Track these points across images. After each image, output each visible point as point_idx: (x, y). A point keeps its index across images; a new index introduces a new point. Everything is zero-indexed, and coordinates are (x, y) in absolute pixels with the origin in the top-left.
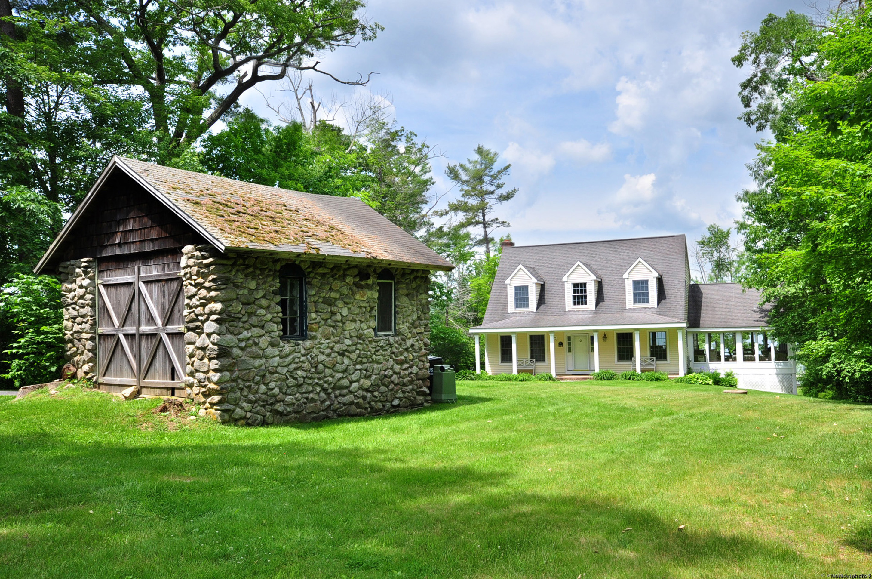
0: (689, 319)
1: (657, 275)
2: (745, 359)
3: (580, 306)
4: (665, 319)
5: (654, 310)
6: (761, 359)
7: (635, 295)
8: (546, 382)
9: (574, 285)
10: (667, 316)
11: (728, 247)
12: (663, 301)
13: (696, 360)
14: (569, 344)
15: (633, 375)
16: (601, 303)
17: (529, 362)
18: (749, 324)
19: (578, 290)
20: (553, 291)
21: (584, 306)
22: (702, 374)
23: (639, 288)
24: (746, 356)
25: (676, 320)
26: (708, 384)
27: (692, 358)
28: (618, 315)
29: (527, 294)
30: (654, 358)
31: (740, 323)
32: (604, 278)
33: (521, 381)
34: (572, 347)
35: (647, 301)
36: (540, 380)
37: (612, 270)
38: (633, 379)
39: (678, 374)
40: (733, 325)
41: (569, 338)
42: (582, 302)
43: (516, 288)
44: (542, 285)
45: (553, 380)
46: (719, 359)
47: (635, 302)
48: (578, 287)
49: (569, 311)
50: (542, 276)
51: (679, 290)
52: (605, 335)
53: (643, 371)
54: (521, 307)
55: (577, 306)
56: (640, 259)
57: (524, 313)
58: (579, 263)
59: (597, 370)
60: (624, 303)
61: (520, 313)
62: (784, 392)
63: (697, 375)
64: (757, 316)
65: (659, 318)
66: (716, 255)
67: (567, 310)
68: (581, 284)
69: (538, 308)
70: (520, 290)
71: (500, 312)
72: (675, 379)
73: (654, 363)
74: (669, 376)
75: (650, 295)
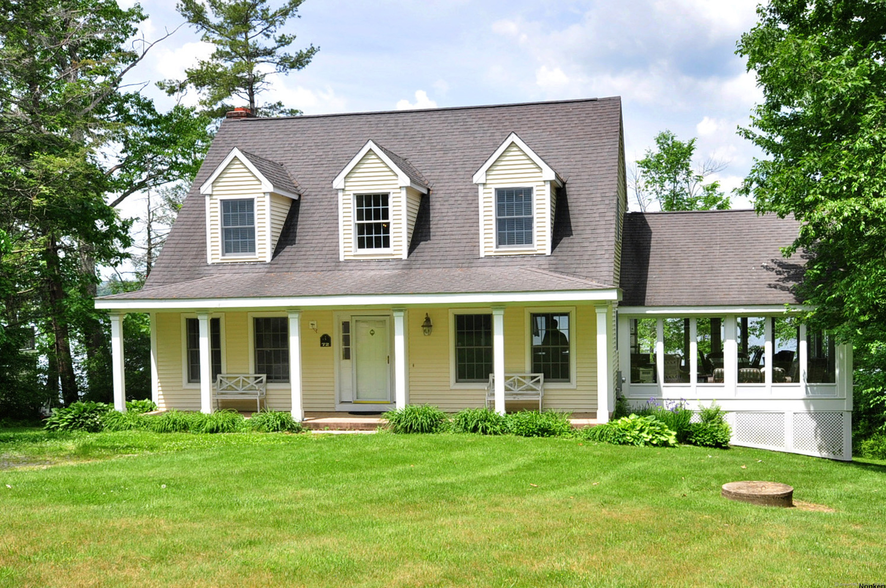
0: (622, 285)
1: (553, 177)
2: (742, 378)
3: (374, 251)
4: (567, 280)
5: (543, 261)
6: (777, 378)
7: (501, 224)
8: (272, 435)
9: (361, 199)
10: (574, 274)
11: (689, 173)
12: (565, 240)
13: (635, 378)
14: (346, 340)
15: (486, 419)
16: (422, 244)
17: (252, 382)
18: (753, 299)
19: (368, 212)
20: (316, 216)
21: (382, 250)
22: (651, 419)
23: (510, 207)
24: (744, 370)
25: (594, 283)
26: (665, 444)
27: (626, 375)
28: (458, 271)
29: (251, 219)
30: (541, 376)
31: (734, 296)
32: (435, 188)
33: (212, 431)
34: (352, 347)
35: (529, 241)
36: (258, 430)
37: (455, 170)
38: (484, 432)
39: (595, 417)
40: (718, 299)
41: (346, 326)
42: (378, 239)
43: (227, 205)
44: (293, 201)
45: (294, 429)
46: (685, 377)
47: (501, 241)
48: (368, 204)
49: (347, 261)
50: (297, 182)
51: (602, 215)
52: (428, 320)
53: (510, 408)
54: (236, 250)
55: (366, 251)
56: (513, 138)
57: (243, 264)
58: (371, 145)
59: (401, 405)
60: (476, 246)
61: (233, 264)
62: (825, 454)
63: (640, 421)
64: (772, 277)
65: (555, 279)
66: (668, 185)
67: (342, 259)
68: (376, 197)
69: (276, 253)
70: (234, 210)
71: (188, 262)
72: (587, 429)
73: (539, 387)
74: (573, 421)
75: (535, 224)
